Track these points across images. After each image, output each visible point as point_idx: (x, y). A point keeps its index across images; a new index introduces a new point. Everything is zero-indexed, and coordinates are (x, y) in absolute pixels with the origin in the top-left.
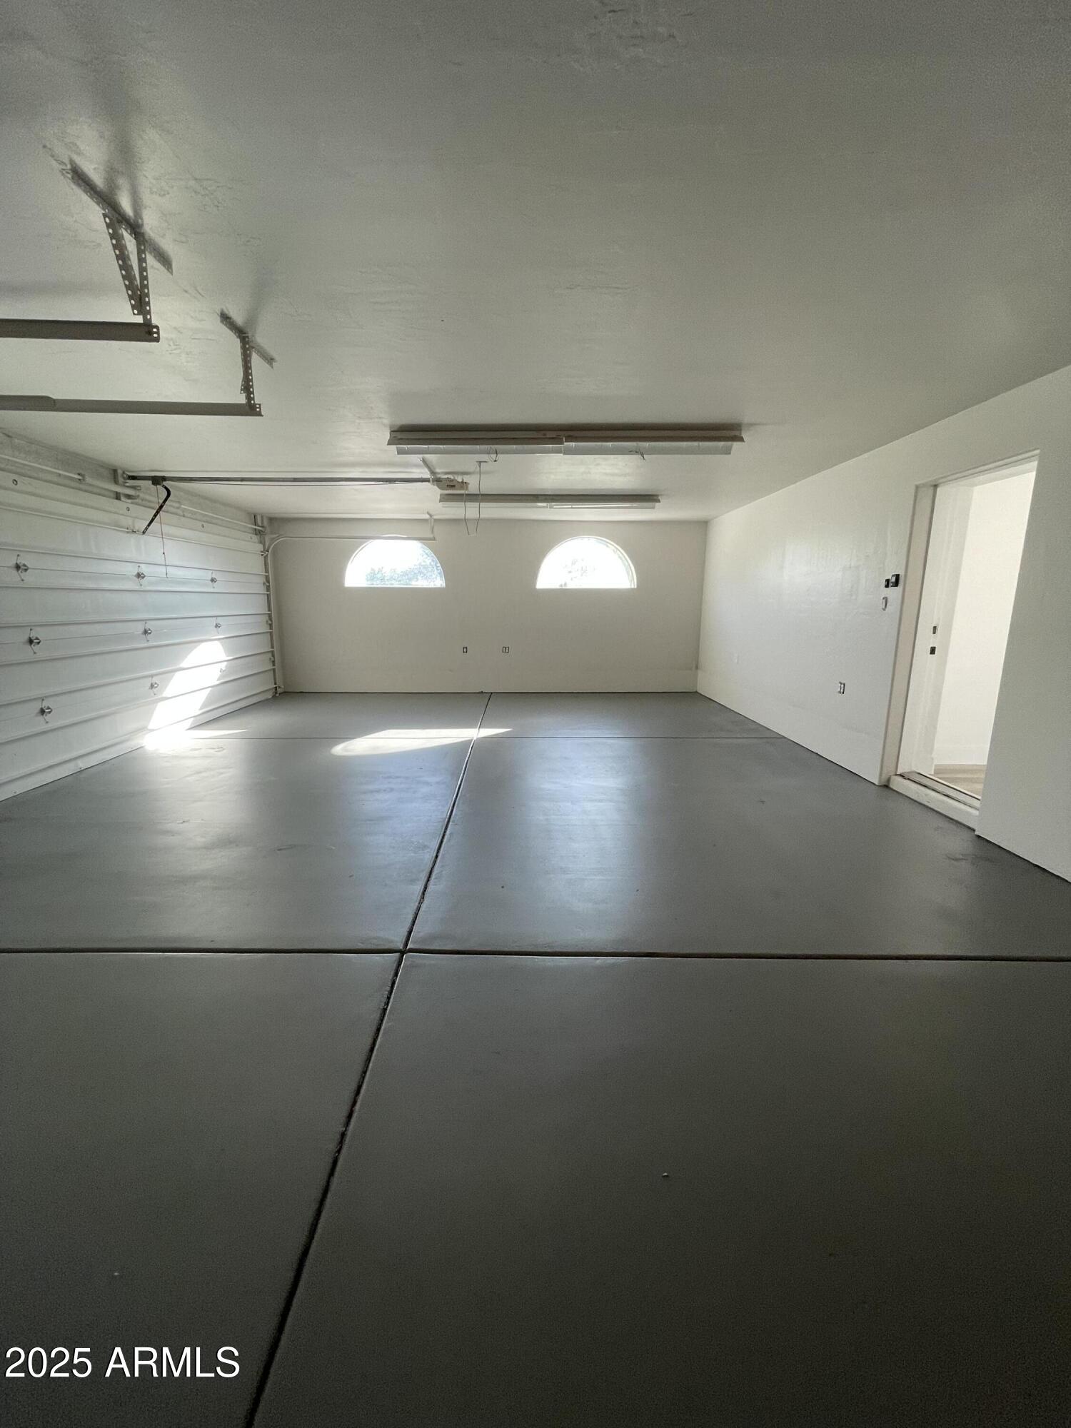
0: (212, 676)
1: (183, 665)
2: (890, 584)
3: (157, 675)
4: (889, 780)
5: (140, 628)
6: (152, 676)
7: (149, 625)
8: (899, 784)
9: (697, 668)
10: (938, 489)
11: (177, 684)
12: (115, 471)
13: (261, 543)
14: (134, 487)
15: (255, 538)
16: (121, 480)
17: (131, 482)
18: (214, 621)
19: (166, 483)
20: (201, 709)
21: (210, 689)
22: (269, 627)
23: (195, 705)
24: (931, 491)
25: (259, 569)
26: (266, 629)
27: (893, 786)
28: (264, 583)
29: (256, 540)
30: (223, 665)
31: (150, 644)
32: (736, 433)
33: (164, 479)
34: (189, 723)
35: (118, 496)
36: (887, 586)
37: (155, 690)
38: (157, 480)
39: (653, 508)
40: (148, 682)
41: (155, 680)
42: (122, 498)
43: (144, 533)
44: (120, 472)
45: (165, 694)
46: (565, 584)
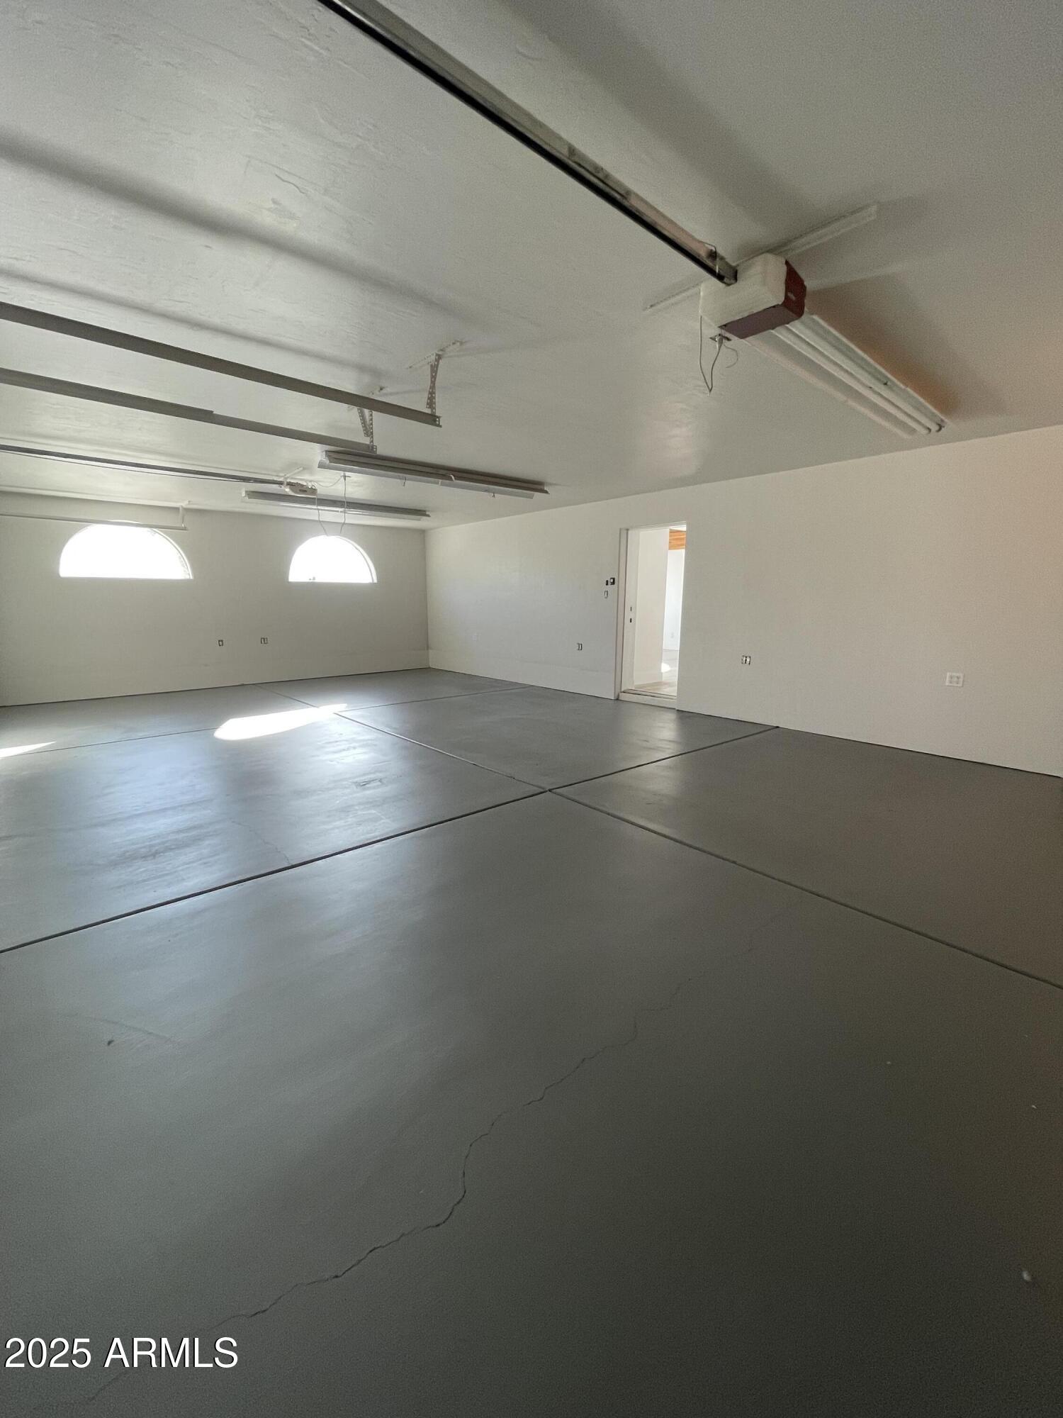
2: (609, 583)
4: (618, 696)
8: (624, 697)
9: (428, 648)
10: (629, 532)
24: (626, 531)
27: (621, 698)
32: (542, 487)
36: (607, 584)
39: (420, 520)
46: (314, 579)
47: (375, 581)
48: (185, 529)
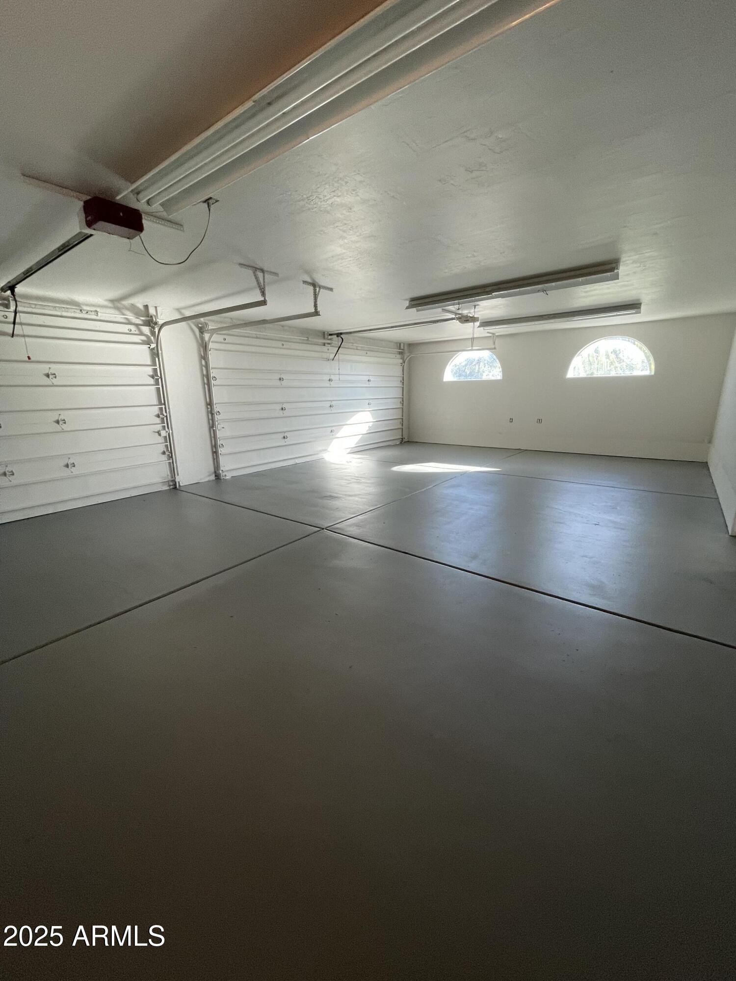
0: (364, 429)
1: (348, 422)
3: (334, 426)
5: (328, 404)
6: (332, 427)
7: (333, 403)
11: (344, 431)
12: (324, 333)
13: (402, 359)
14: (330, 339)
15: (399, 356)
16: (326, 336)
17: (330, 337)
18: (367, 401)
19: (342, 336)
20: (356, 444)
21: (361, 435)
22: (401, 404)
23: (353, 442)
25: (400, 373)
26: (400, 406)
28: (401, 381)
29: (399, 358)
30: (371, 424)
31: (332, 412)
33: (341, 334)
34: (349, 451)
35: (324, 344)
37: (333, 433)
38: (339, 335)
40: (329, 429)
41: (333, 428)
42: (326, 345)
43: (333, 360)
44: (326, 333)
45: (337, 436)
47: (653, 373)
48: (495, 348)
